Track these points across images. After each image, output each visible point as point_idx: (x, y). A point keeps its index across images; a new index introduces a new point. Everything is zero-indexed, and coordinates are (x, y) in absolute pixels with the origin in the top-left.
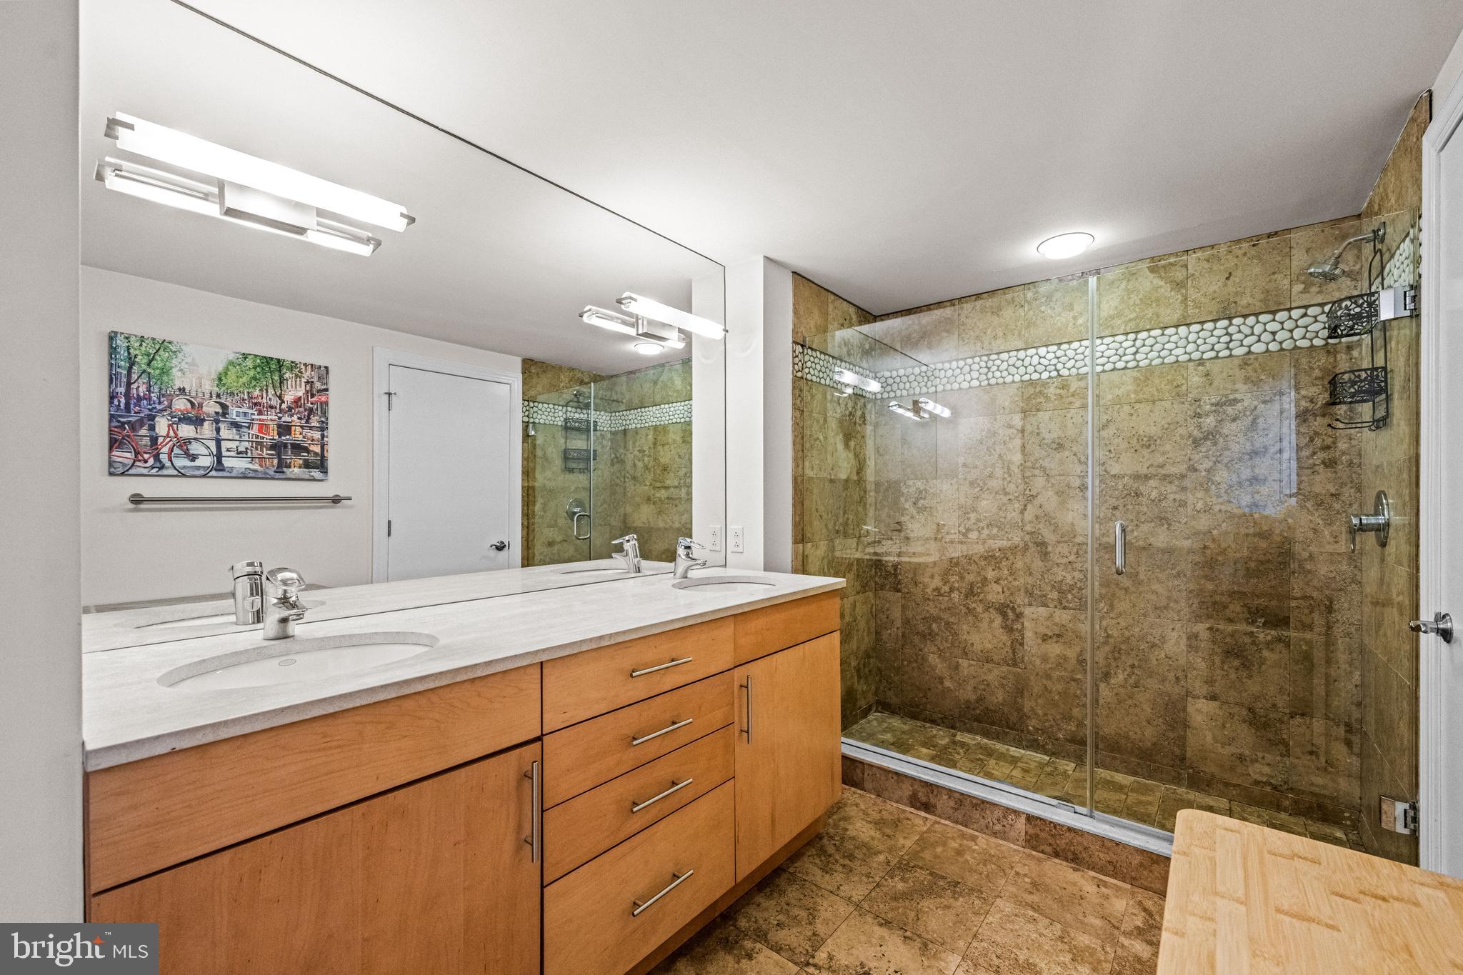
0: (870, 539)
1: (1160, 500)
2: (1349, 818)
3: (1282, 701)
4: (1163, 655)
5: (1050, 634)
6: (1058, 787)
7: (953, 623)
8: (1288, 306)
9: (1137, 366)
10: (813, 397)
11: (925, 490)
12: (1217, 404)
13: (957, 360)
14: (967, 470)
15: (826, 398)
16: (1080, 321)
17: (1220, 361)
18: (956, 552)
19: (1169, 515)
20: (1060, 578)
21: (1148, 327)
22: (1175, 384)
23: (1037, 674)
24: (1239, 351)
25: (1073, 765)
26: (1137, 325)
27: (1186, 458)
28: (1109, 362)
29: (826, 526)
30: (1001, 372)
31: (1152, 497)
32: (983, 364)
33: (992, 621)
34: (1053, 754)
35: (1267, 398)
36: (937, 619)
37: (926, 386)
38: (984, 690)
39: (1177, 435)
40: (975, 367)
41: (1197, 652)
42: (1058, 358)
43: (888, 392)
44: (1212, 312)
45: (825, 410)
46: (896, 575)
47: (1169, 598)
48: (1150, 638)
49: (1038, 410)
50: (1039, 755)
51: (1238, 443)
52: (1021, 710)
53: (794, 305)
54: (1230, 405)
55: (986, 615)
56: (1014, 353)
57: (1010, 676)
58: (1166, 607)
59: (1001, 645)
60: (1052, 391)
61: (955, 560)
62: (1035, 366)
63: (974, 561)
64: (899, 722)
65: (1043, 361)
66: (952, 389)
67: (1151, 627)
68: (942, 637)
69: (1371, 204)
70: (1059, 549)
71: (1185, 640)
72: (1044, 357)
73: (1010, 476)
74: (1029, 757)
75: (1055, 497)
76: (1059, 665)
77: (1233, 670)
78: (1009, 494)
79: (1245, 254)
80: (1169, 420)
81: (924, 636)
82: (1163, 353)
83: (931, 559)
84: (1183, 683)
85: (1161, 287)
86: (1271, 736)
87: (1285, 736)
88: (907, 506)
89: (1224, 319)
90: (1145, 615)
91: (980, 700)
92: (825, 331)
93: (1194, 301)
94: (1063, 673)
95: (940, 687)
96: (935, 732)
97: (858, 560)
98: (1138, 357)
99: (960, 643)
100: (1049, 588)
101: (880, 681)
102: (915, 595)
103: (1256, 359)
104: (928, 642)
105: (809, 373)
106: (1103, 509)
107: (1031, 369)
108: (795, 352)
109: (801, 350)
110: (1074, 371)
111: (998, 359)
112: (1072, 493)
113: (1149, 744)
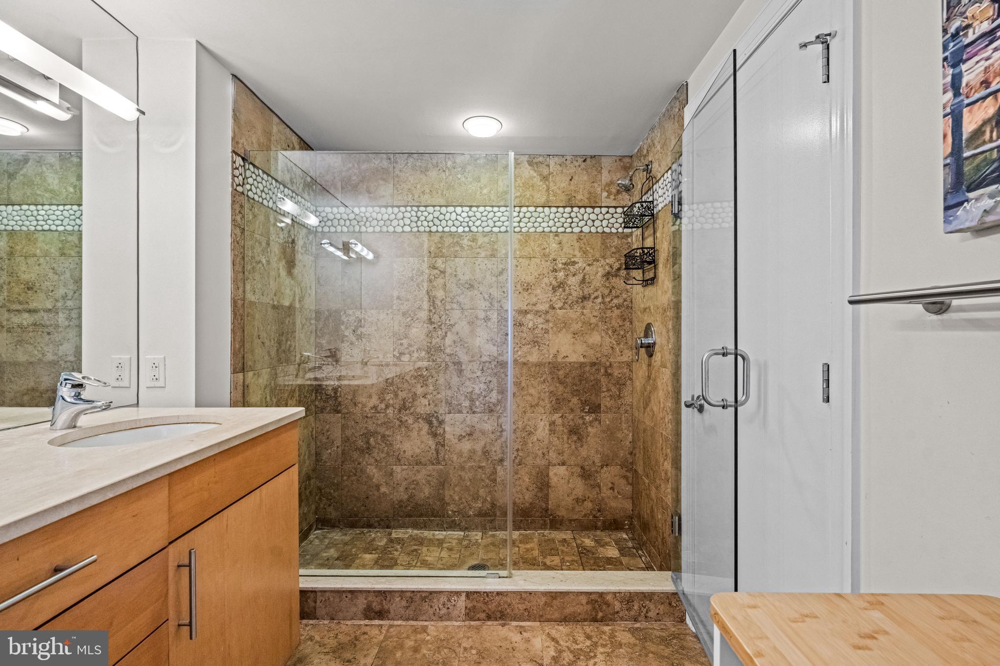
0: (311, 365)
1: (534, 329)
2: (627, 524)
3: (597, 459)
4: (536, 439)
5: (464, 434)
6: (475, 556)
7: (389, 436)
8: (600, 205)
9: (521, 231)
10: (255, 216)
11: (364, 319)
12: (565, 264)
13: (393, 207)
14: (400, 302)
15: (269, 220)
16: (485, 191)
17: (567, 235)
18: (390, 373)
19: (539, 340)
20: (470, 390)
21: (527, 204)
22: (542, 247)
23: (455, 468)
24: (577, 230)
25: (480, 534)
26: (521, 202)
27: (549, 299)
28: (503, 225)
29: (269, 352)
30: (428, 222)
31: (530, 327)
32: (414, 214)
33: (420, 430)
34: (466, 529)
35: (590, 263)
36: (374, 434)
37: (365, 225)
38: (414, 489)
39: (544, 283)
40: (408, 215)
41: (554, 434)
42: (470, 217)
43: (329, 227)
44: (562, 201)
45: (268, 233)
46: (336, 398)
47: (539, 398)
48: (528, 428)
49: (456, 257)
50: (456, 533)
51: (576, 291)
52: (443, 499)
53: (234, 111)
54: (572, 265)
55: (416, 425)
56: (437, 208)
57: (434, 473)
58: (537, 405)
59: (427, 448)
60: (465, 242)
61: (390, 381)
62: (453, 221)
63: (406, 380)
64: (340, 534)
65: (458, 217)
66: (388, 231)
67: (529, 420)
68: (379, 449)
69: (640, 150)
70: (470, 367)
71: (548, 427)
72: (460, 215)
73: (435, 308)
74: (450, 536)
75: (468, 326)
76: (470, 458)
77: (573, 443)
78: (434, 323)
79: (579, 166)
80: (539, 272)
81: (363, 451)
82: (536, 224)
83: (368, 382)
84: (547, 457)
85: (535, 177)
86: (592, 483)
87: (599, 481)
88: (347, 333)
89: (568, 207)
90: (525, 412)
91: (411, 497)
92: (268, 149)
93: (553, 191)
94: (473, 464)
95: (376, 493)
96: (373, 536)
97: (300, 386)
98: (522, 224)
99: (394, 452)
100: (463, 398)
101: (320, 499)
102: (354, 414)
103: (585, 236)
104: (367, 455)
105: (251, 190)
106: (499, 335)
107: (450, 223)
108: (235, 162)
109: (242, 164)
110: (480, 229)
111: (426, 211)
112: (479, 323)
113: (528, 505)
